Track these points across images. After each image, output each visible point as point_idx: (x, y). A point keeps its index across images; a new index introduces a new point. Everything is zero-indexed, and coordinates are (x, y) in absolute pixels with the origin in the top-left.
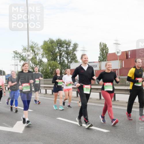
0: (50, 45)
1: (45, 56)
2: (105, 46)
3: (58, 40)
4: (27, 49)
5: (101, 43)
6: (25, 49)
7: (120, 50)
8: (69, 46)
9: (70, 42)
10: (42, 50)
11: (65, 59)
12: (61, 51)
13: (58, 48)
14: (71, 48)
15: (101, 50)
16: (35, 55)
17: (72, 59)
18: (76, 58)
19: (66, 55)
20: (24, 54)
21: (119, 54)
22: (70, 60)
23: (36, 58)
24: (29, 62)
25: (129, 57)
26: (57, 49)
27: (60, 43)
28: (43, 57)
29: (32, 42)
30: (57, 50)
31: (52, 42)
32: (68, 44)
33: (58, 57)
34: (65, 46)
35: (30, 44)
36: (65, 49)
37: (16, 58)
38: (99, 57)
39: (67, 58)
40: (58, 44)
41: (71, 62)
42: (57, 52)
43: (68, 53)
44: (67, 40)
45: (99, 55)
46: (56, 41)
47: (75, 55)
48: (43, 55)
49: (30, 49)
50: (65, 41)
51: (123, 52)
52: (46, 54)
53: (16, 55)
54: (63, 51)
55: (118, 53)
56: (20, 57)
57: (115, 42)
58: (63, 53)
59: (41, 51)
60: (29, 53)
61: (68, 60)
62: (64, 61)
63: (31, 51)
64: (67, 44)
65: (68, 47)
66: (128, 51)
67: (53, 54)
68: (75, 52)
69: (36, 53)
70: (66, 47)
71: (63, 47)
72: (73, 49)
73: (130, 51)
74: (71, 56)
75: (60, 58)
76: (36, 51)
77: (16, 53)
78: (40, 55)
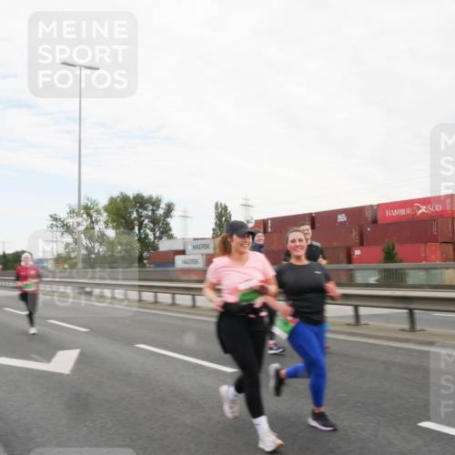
0: (121, 205)
1: (110, 225)
2: (225, 208)
3: (138, 195)
4: (76, 211)
5: (217, 204)
6: (72, 212)
7: (252, 218)
8: (158, 207)
9: (160, 201)
10: (105, 214)
11: (148, 231)
12: (141, 216)
13: (137, 211)
14: (161, 212)
15: (217, 217)
16: (92, 222)
17: (162, 233)
18: (170, 230)
19: (152, 225)
20: (70, 221)
21: (250, 225)
22: (157, 234)
23: (93, 228)
24: (79, 236)
25: (270, 230)
26: (135, 213)
27: (141, 202)
28: (106, 227)
29: (88, 199)
30: (135, 215)
31: (125, 199)
32: (156, 203)
33: (136, 228)
34: (151, 207)
35: (84, 202)
36: (150, 213)
37: (55, 229)
38: (214, 230)
39: (153, 230)
40: (136, 203)
41: (160, 238)
42: (135, 218)
43: (154, 221)
44: (154, 196)
45: (214, 226)
46: (134, 197)
47: (168, 224)
48: (106, 223)
49: (82, 211)
50: (151, 198)
51: (257, 222)
52: (113, 221)
53: (55, 223)
54: (146, 217)
55: (248, 222)
56: (63, 227)
57: (243, 202)
58: (146, 221)
59: (104, 216)
60: (80, 219)
61: (154, 234)
62: (147, 235)
63: (85, 216)
64: (153, 204)
65: (156, 210)
66: (268, 220)
67: (126, 222)
68: (169, 220)
69: (94, 219)
70: (153, 210)
71: (145, 209)
72: (164, 213)
73: (270, 219)
74: (160, 227)
75: (140, 229)
76: (94, 215)
77: (56, 219)
78: (102, 223)
